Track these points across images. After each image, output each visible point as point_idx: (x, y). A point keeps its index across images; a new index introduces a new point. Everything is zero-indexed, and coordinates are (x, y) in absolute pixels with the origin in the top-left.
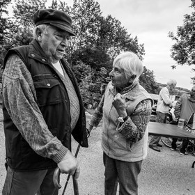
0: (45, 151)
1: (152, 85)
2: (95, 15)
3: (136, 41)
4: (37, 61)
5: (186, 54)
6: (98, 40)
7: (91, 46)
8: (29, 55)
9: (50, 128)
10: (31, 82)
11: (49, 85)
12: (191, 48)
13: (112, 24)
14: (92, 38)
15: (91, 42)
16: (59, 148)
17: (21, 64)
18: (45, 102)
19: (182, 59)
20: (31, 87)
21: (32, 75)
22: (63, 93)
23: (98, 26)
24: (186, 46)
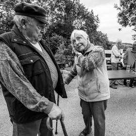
0: (37, 108)
1: (107, 44)
3: (93, 13)
4: (19, 44)
5: (127, 19)
6: (65, 15)
7: (61, 21)
8: (12, 41)
9: (38, 91)
10: (18, 61)
11: (32, 61)
12: (130, 14)
13: (74, 2)
14: (61, 15)
15: (60, 18)
16: (47, 104)
17: (6, 48)
18: (31, 74)
19: (125, 23)
20: (18, 65)
21: (18, 55)
22: (43, 65)
23: (64, 5)
24: (127, 13)
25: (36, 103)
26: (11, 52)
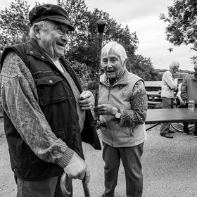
1: (151, 73)
2: (82, 11)
3: (128, 30)
4: (36, 58)
5: (181, 34)
6: (89, 36)
7: (84, 43)
11: (51, 82)
12: (186, 27)
13: (100, 17)
14: (83, 35)
15: (82, 39)
19: (178, 40)
23: (87, 22)
24: (179, 26)
25: (48, 147)
26: (24, 66)
